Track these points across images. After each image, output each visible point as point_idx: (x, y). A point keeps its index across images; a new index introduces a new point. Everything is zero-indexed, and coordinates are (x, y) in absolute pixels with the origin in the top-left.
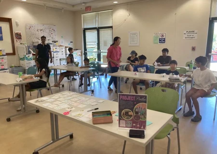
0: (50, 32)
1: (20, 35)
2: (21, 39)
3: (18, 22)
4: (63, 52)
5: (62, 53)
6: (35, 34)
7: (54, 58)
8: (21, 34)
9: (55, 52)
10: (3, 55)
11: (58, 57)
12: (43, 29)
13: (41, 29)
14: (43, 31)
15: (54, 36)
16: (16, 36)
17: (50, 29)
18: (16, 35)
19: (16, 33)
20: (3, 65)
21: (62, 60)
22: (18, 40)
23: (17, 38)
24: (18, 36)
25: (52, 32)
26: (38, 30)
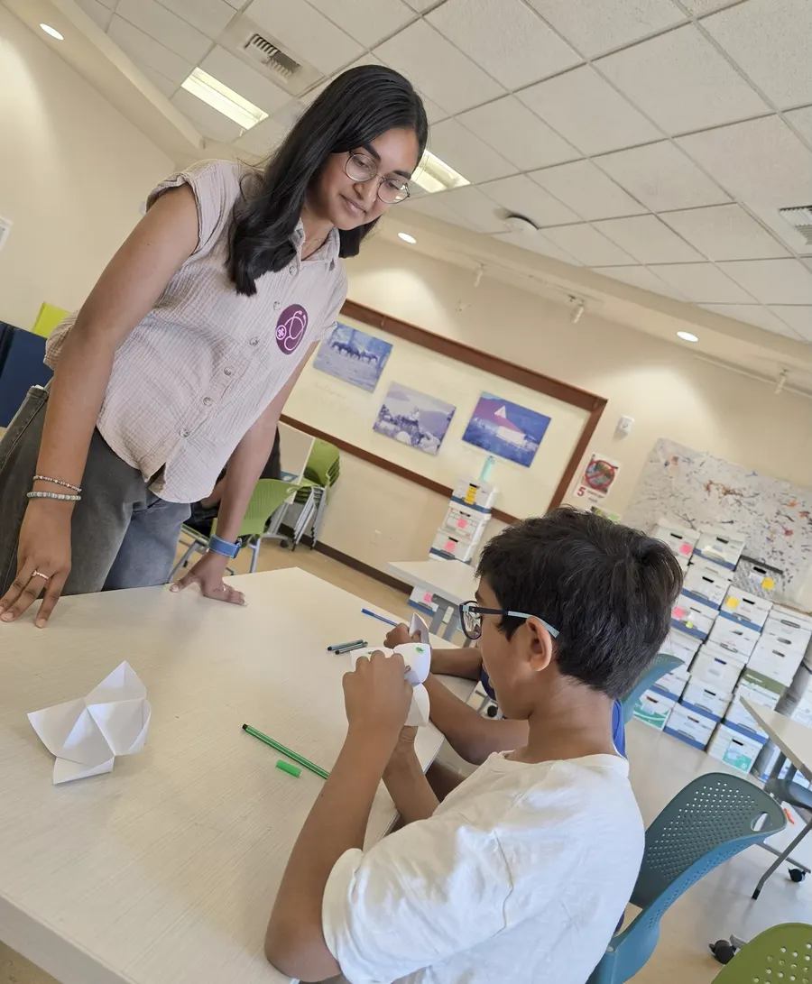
0: (782, 519)
1: (610, 475)
2: (605, 491)
3: (628, 419)
4: (789, 642)
5: (782, 648)
6: (683, 497)
7: (708, 642)
8: (617, 472)
9: (733, 617)
10: (475, 507)
11: (736, 651)
12: (744, 493)
13: (734, 486)
14: (738, 501)
15: (797, 547)
16: (587, 472)
17: (792, 505)
18: (591, 469)
19: (596, 459)
20: (456, 541)
21: (751, 681)
22: (588, 488)
23: (588, 479)
24: (596, 476)
25: (790, 526)
26: (712, 487)
